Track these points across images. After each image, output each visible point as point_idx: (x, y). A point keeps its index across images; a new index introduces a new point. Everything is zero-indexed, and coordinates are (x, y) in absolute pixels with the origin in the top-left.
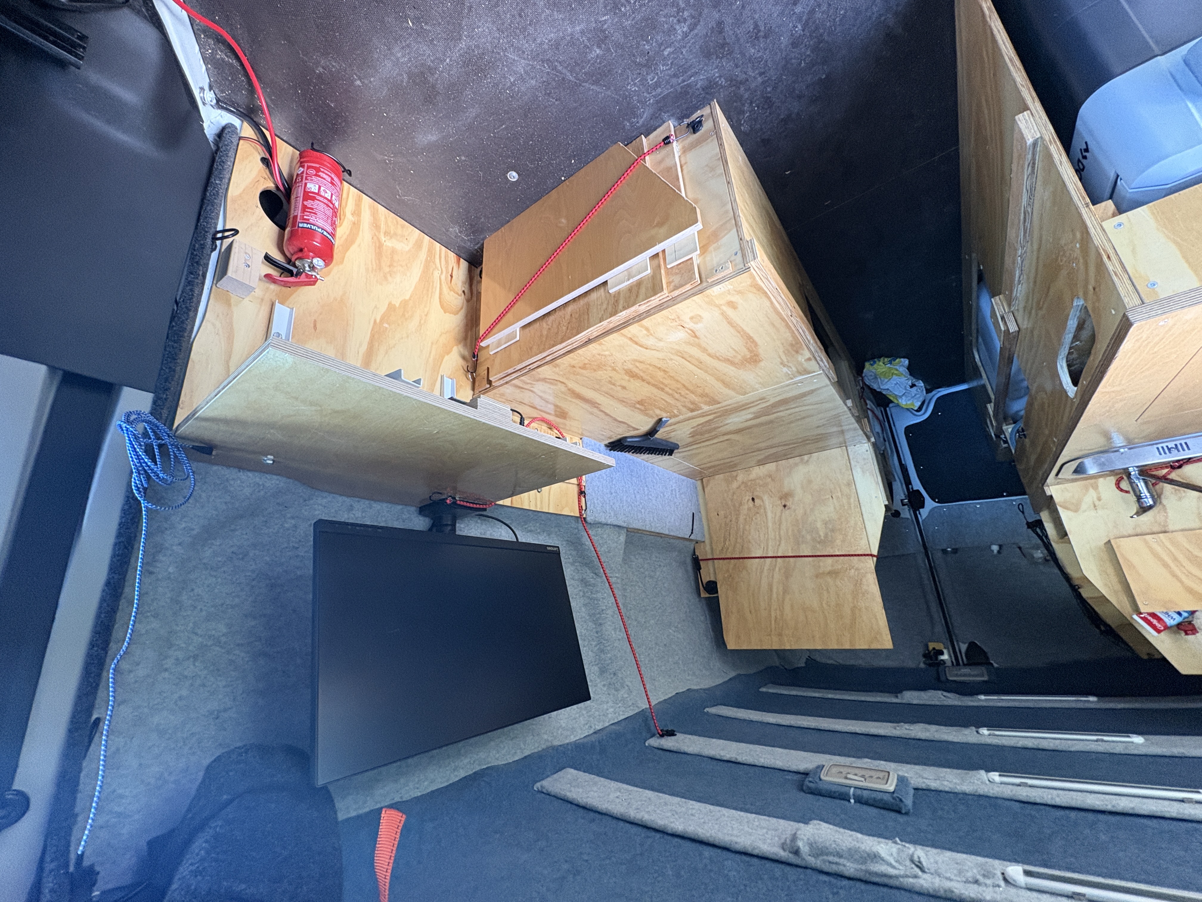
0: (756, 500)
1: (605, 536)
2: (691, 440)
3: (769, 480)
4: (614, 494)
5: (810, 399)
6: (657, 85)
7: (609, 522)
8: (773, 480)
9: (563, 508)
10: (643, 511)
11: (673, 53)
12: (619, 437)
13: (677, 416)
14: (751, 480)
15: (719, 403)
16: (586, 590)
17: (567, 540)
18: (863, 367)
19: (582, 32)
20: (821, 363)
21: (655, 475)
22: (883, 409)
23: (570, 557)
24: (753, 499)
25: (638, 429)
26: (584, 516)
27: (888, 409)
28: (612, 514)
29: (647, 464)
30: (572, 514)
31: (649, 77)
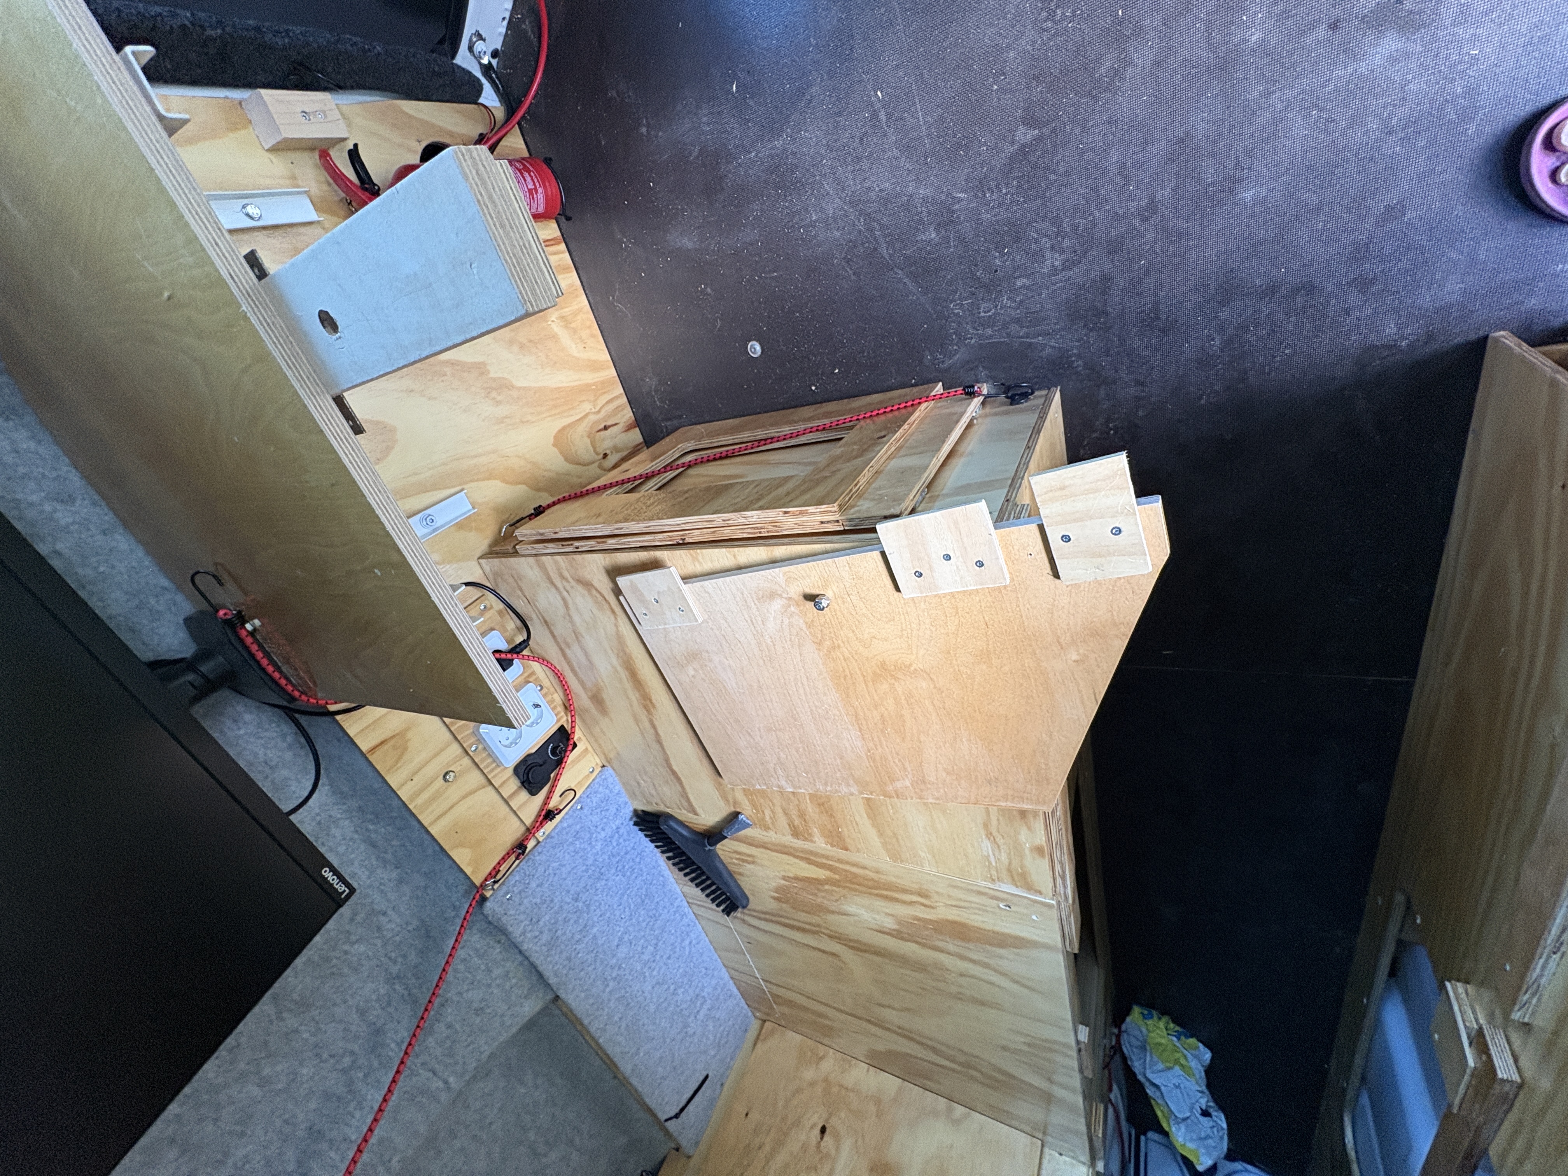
0: (827, 1137)
1: (497, 972)
2: (772, 905)
3: (872, 1108)
4: (580, 904)
5: (1008, 959)
6: (989, 322)
7: (525, 947)
8: (879, 1115)
9: (462, 845)
10: (611, 984)
11: (1028, 288)
12: (662, 808)
13: (767, 828)
14: (841, 1086)
15: (847, 850)
16: (362, 1061)
17: (423, 921)
18: (1128, 1012)
19: (925, 200)
20: (1059, 881)
21: (687, 942)
22: (1133, 1132)
23: (400, 960)
24: (823, 1130)
25: (696, 814)
26: (488, 894)
27: (1143, 1138)
28: (545, 937)
29: (687, 909)
30: (468, 871)
31: (985, 305)
